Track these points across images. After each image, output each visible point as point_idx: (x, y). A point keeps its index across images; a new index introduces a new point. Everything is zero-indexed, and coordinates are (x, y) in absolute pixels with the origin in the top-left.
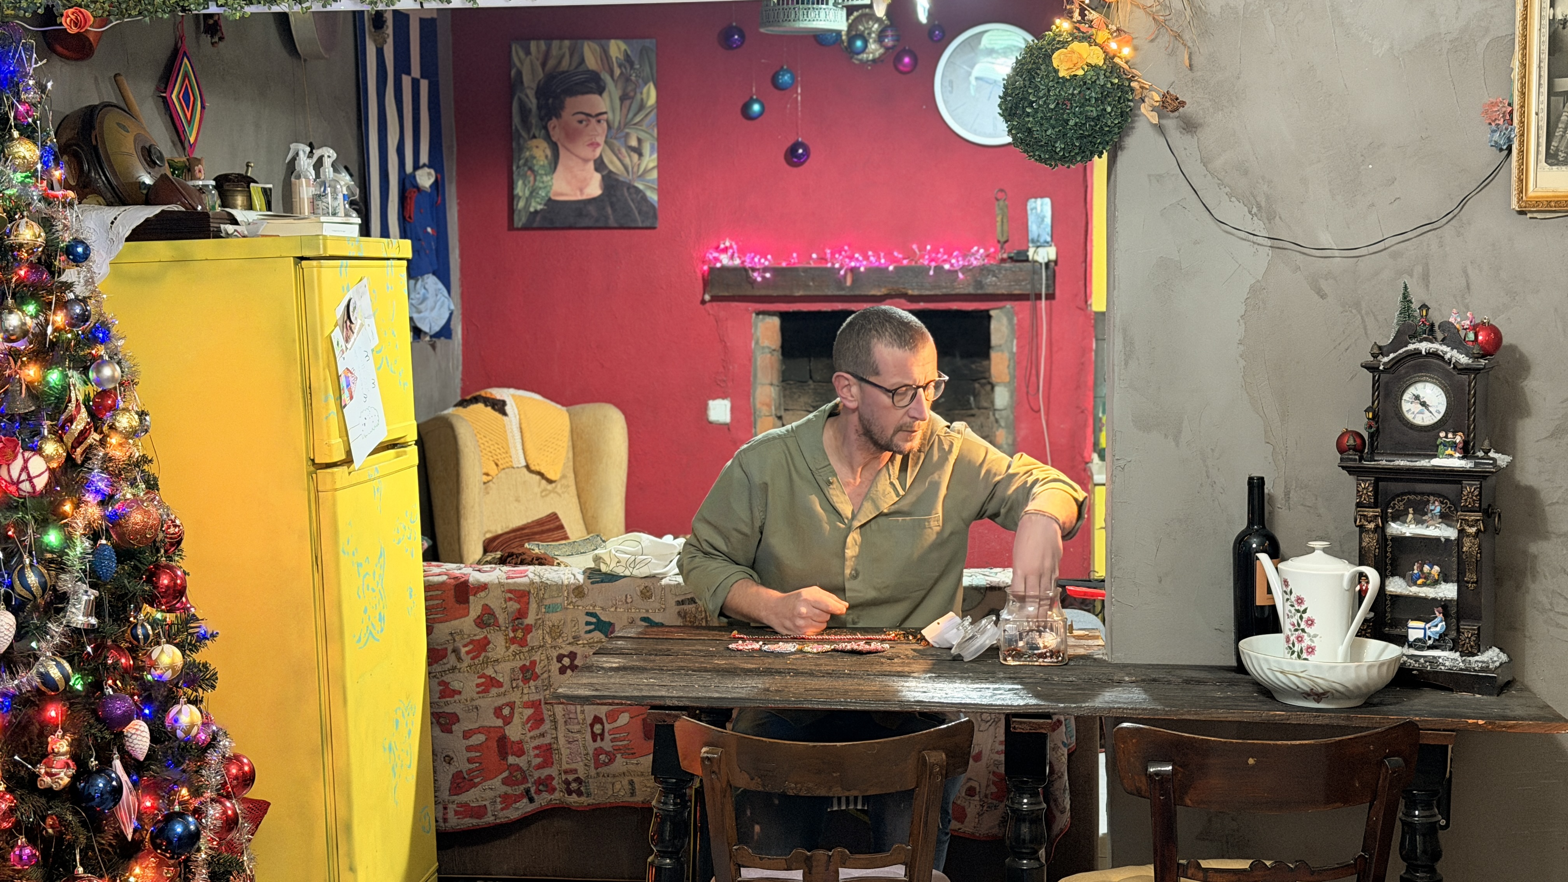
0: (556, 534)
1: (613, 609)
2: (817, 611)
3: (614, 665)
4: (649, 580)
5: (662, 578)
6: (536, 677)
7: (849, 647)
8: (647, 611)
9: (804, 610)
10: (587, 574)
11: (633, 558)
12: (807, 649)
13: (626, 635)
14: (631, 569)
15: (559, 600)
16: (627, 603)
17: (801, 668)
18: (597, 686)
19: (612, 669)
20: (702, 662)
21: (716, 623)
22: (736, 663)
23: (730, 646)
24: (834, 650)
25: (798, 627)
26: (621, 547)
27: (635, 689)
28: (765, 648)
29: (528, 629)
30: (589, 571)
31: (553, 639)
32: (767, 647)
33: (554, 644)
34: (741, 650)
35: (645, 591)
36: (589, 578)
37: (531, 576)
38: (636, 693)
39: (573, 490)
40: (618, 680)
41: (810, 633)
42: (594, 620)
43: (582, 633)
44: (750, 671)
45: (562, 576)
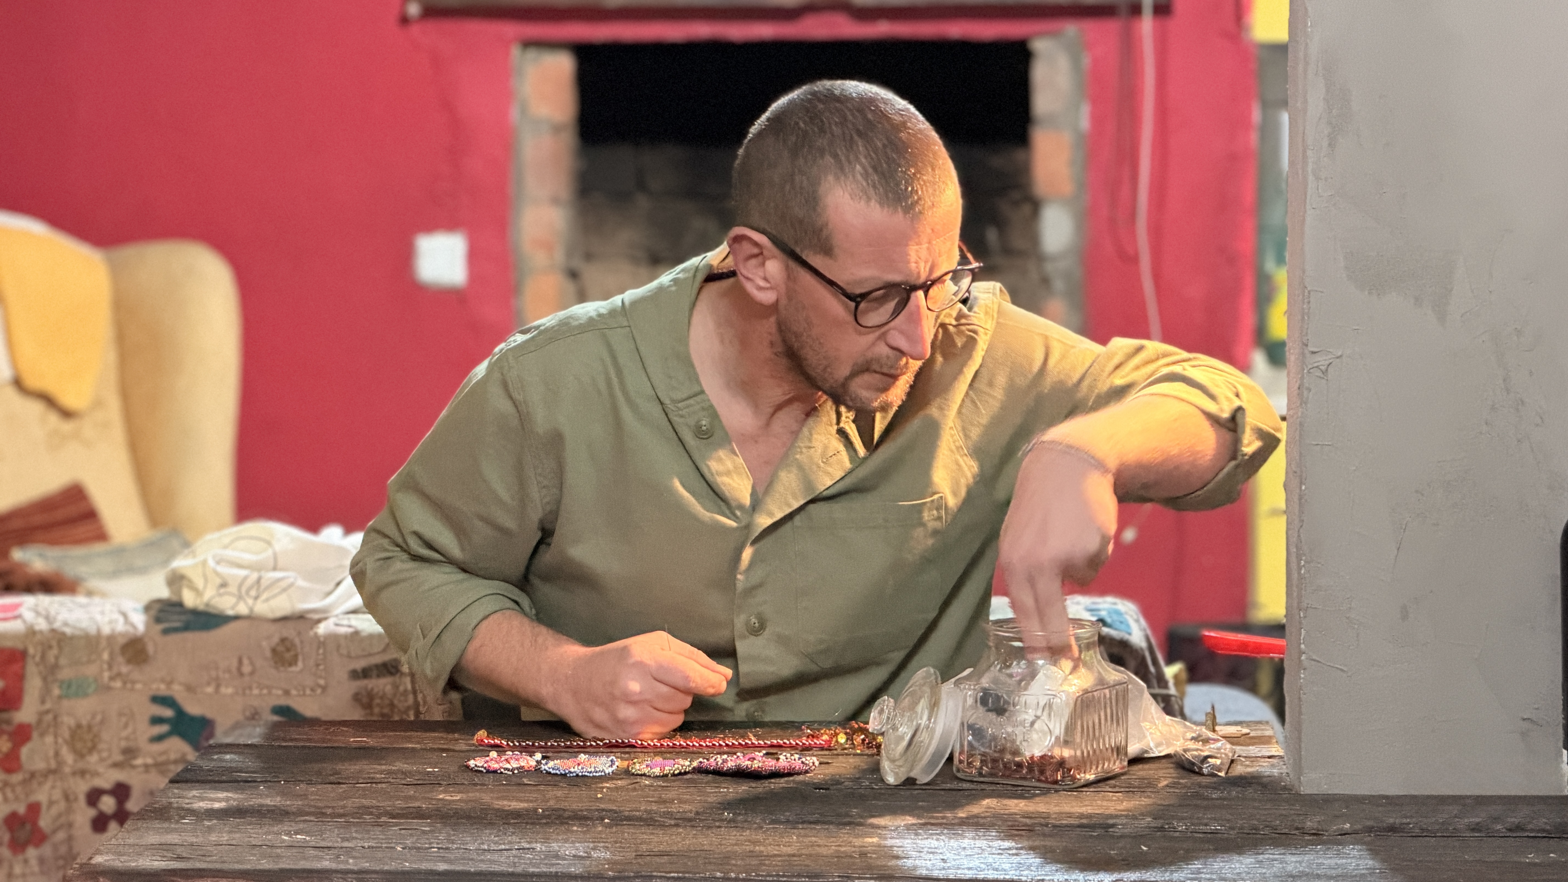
0: (81, 530)
1: (210, 690)
2: (664, 689)
3: (217, 805)
4: (290, 624)
5: (319, 621)
6: (38, 838)
7: (731, 763)
8: (287, 693)
9: (635, 686)
10: (153, 612)
11: (255, 576)
12: (639, 767)
13: (242, 741)
14: (250, 602)
15: (91, 670)
16: (241, 674)
17: (626, 809)
18: (179, 851)
19: (211, 814)
20: (411, 798)
21: (437, 715)
22: (486, 798)
23: (472, 763)
24: (699, 770)
25: (620, 723)
26: (230, 553)
27: (263, 856)
28: (550, 766)
29: (22, 734)
30: (157, 606)
31: (80, 755)
32: (551, 764)
33: (81, 765)
34: (495, 772)
35: (281, 649)
36: (158, 620)
37: (29, 616)
38: (265, 864)
39: (117, 433)
40: (225, 838)
41: (648, 734)
42: (168, 713)
43: (142, 741)
44: (517, 814)
45: (98, 617)
